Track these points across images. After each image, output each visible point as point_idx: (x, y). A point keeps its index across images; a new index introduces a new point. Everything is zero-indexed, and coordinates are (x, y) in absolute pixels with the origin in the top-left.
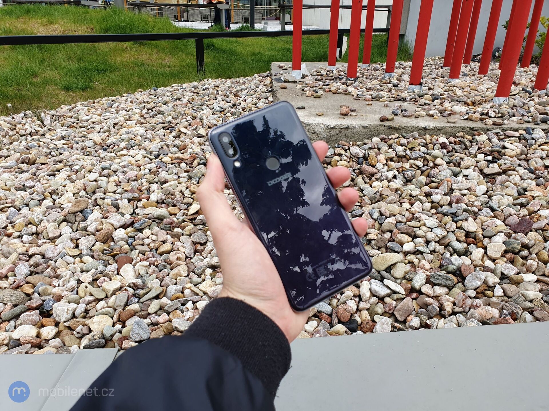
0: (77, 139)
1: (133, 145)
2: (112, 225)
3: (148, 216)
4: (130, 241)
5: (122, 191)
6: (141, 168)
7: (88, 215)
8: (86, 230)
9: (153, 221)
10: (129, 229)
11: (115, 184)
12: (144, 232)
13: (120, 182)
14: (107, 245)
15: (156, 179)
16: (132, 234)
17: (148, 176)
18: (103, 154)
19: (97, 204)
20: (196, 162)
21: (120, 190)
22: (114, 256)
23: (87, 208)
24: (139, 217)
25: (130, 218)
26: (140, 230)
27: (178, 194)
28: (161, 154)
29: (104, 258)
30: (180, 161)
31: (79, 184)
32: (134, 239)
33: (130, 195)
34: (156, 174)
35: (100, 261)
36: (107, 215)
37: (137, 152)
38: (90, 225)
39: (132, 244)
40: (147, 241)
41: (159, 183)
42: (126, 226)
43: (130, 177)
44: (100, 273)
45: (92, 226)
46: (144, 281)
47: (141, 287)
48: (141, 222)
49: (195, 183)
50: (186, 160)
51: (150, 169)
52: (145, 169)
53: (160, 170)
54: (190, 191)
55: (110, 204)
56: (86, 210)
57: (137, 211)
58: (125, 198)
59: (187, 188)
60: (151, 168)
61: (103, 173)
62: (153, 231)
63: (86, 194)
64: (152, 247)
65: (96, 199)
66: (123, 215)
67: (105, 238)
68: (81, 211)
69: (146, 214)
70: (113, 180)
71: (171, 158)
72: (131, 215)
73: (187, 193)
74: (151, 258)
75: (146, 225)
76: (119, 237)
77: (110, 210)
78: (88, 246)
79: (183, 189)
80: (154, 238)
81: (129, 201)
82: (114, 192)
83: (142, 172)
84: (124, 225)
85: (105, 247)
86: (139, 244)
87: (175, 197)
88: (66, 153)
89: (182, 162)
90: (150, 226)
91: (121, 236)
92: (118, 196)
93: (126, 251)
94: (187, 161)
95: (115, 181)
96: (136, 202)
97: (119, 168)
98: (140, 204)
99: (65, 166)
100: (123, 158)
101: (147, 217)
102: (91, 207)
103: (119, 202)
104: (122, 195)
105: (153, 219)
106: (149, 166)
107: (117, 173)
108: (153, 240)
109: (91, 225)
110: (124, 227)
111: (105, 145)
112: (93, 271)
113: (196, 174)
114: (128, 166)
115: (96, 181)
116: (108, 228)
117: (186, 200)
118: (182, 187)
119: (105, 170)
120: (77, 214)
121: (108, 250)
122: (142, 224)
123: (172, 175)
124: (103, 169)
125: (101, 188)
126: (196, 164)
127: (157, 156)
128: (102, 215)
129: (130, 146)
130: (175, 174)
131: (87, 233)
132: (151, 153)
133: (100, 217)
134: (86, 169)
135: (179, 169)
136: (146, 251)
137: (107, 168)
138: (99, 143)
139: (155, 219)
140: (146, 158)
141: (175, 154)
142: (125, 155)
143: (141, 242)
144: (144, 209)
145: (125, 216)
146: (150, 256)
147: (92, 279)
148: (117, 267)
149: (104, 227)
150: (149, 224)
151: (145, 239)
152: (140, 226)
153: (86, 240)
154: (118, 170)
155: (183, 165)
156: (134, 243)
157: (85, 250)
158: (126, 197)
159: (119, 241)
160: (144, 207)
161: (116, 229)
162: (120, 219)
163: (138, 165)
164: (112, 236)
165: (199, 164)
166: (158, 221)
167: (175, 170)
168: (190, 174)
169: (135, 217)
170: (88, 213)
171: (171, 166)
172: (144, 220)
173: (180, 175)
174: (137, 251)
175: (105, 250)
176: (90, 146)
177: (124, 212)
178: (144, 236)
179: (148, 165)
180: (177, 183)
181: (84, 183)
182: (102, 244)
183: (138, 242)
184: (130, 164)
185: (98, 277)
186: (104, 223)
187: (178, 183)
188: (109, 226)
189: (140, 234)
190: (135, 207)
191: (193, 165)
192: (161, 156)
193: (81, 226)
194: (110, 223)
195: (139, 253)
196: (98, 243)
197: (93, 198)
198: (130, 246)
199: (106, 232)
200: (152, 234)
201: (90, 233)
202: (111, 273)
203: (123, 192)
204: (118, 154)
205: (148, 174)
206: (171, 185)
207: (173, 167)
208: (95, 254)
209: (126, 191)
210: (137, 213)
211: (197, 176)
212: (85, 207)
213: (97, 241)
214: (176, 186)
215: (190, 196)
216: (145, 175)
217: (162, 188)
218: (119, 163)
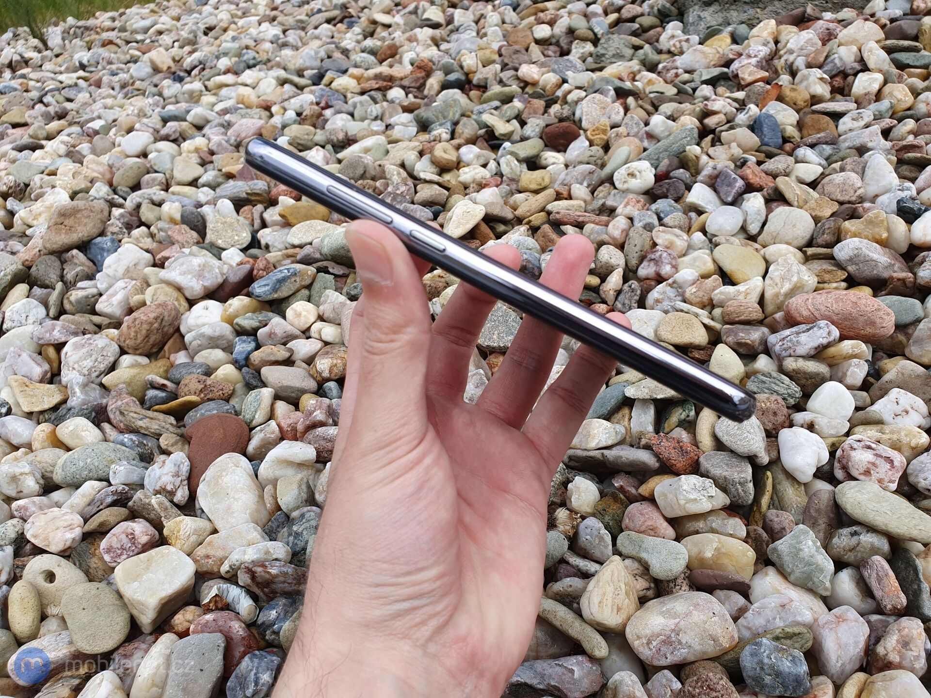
0: (114, 67)
1: (251, 62)
2: (179, 289)
3: (301, 253)
4: (242, 346)
5: (216, 177)
6: (274, 109)
7: (102, 256)
8: (94, 312)
9: (319, 270)
10: (238, 302)
11: (199, 160)
12: (289, 313)
13: (212, 153)
14: (160, 365)
15: (320, 136)
16: (247, 322)
17: (295, 130)
18: (170, 88)
19: (140, 220)
20: (434, 82)
21: (209, 176)
22: (180, 414)
23: (102, 234)
24: (272, 256)
25: (241, 263)
26: (277, 306)
27: (396, 175)
28: (327, 71)
29: (140, 423)
30: (385, 84)
31: (94, 165)
32: (256, 340)
33: (239, 187)
34: (317, 121)
35: (127, 438)
36: (164, 254)
37: (262, 74)
38: (107, 290)
39: (247, 358)
40: (303, 348)
41: (329, 147)
42: (227, 289)
43: (243, 135)
44: (113, 504)
45: (113, 295)
46: (301, 544)
47: (288, 588)
48: (277, 275)
49: (446, 136)
50: (402, 79)
51: (299, 111)
52: (285, 110)
53: (328, 113)
54: (434, 162)
55: (178, 217)
56: (99, 239)
57: (265, 236)
58: (224, 197)
59: (421, 154)
60: (301, 106)
61: (164, 131)
62: (321, 308)
63: (111, 192)
64: (326, 374)
65: (139, 206)
66: (217, 251)
67: (153, 338)
68: (84, 246)
69: (294, 247)
70: (192, 148)
71: (359, 79)
72: (244, 250)
73: (424, 169)
74: (322, 424)
75: (297, 285)
76: (203, 335)
77: (177, 237)
78: (90, 370)
79: (411, 156)
80: (329, 332)
81: (239, 204)
82: (194, 183)
83: (277, 120)
84: (221, 286)
85: (154, 373)
86: (273, 358)
87: (387, 185)
88: (82, 97)
89: (391, 88)
90: (309, 287)
91: (207, 331)
92: (204, 194)
93: (227, 391)
94: (406, 83)
95: (197, 150)
96: (260, 207)
97: (211, 115)
98: (272, 214)
99: (70, 124)
100: (224, 91)
101: (299, 257)
102: (116, 230)
103: (206, 210)
104: (218, 190)
105: (317, 261)
106: (296, 103)
107: (206, 130)
108: (326, 343)
109: (111, 291)
110: (222, 294)
111: (181, 70)
112: (90, 487)
113: (442, 113)
114: (237, 109)
115: (145, 155)
116: (162, 298)
117: (426, 192)
118: (407, 152)
119: (169, 124)
120: (69, 254)
121: (162, 388)
122: (281, 281)
123: (367, 122)
124: (165, 121)
125: (156, 172)
126: (436, 87)
127: (318, 79)
128: (148, 255)
129: (242, 65)
130: (376, 119)
131: (96, 319)
132: (300, 73)
133: (143, 262)
134: (121, 127)
135: (385, 104)
136: (304, 392)
137: (176, 118)
138: (165, 69)
139: (325, 263)
140: (287, 86)
141: (367, 69)
142: (227, 85)
143: (281, 353)
144: (286, 230)
145: (224, 254)
146: (319, 415)
147: (77, 533)
148: (185, 467)
149: (148, 295)
150: (308, 282)
151: (295, 337)
152: (275, 290)
153: (85, 350)
154: (208, 122)
155: (396, 93)
156: (256, 356)
157: (77, 390)
158: (228, 193)
159: (201, 348)
160: (287, 224)
161: (191, 303)
162: (203, 267)
163: (264, 104)
164: (178, 330)
165: (445, 86)
166: (339, 270)
167: (375, 109)
168: (423, 113)
169: (255, 258)
170: (103, 249)
171: (358, 98)
172: (288, 267)
173: (392, 121)
174: (266, 393)
175: (153, 386)
176: (142, 78)
177: (220, 243)
178: (289, 328)
179: (292, 100)
180: (386, 143)
181: (110, 163)
182: (144, 360)
183: (270, 351)
184: (240, 106)
185: (101, 525)
186: (152, 280)
187: (390, 143)
188: (168, 296)
189: (276, 320)
190: (257, 223)
191: (426, 92)
192: (329, 75)
193: (75, 295)
194: (169, 283)
195: (277, 397)
196: (126, 360)
197: (130, 203)
198: (240, 368)
199: (152, 315)
200: (321, 318)
201: (106, 321)
202: (160, 504)
203: (220, 180)
204: (210, 84)
205: (295, 122)
206: (367, 151)
207: (367, 102)
208: (113, 405)
209: (230, 176)
210: (263, 242)
211: (445, 118)
212: (96, 231)
213: (123, 352)
214: (382, 150)
215: (436, 178)
216: (284, 127)
217: (339, 161)
218: (214, 105)
